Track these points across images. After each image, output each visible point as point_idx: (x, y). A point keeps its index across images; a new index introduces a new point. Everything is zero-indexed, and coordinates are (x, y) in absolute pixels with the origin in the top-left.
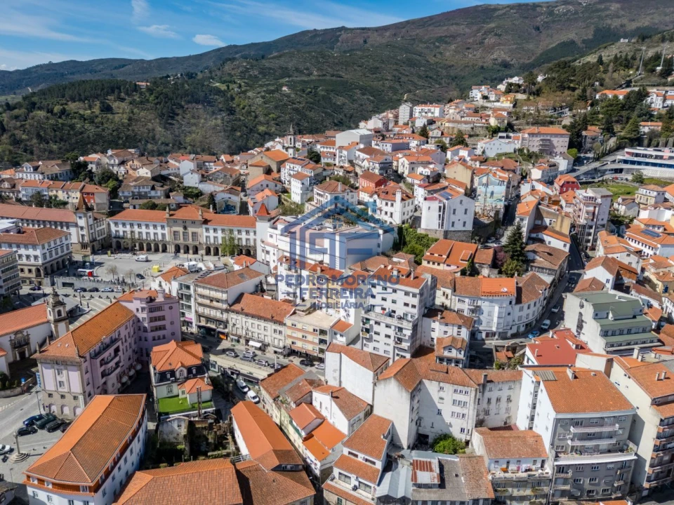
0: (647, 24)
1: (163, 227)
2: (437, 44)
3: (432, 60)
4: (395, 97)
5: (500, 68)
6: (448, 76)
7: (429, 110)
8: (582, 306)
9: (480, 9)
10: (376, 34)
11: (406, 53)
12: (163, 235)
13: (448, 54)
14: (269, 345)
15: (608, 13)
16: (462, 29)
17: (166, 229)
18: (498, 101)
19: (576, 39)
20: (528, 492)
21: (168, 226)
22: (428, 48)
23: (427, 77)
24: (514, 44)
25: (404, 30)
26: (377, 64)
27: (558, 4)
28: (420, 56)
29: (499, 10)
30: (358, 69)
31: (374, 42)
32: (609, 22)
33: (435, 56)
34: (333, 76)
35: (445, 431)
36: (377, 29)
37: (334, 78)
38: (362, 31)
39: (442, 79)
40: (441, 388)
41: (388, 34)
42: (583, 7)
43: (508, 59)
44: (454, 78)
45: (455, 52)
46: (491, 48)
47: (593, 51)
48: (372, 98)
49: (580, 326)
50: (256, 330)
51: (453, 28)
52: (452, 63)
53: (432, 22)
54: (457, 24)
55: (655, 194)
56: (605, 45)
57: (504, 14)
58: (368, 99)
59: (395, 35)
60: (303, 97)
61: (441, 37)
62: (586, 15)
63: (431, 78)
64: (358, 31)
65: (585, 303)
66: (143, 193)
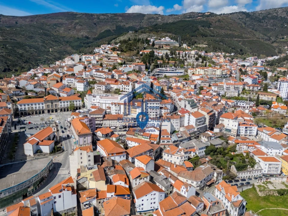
0: (131, 25)
1: (42, 104)
2: (55, 27)
3: (55, 34)
4: (46, 50)
5: (85, 39)
6: (65, 41)
7: (89, 57)
8: (185, 102)
9: (70, 13)
10: (21, 20)
11: (42, 30)
12: (43, 107)
13: (61, 31)
14: (117, 127)
15: (119, 20)
16: (64, 21)
17: (44, 104)
18: (112, 54)
19: (110, 29)
20: (194, 135)
21: (45, 103)
22: (51, 28)
23: (56, 41)
24: (88, 29)
25: (36, 19)
26: (31, 35)
27: (101, 15)
28: (48, 31)
29: (78, 15)
30: (22, 36)
31: (21, 24)
32: (120, 23)
33: (55, 32)
34: (11, 39)
35: (175, 130)
36: (21, 18)
37: (12, 41)
38: (13, 17)
39: (62, 42)
40: (173, 120)
41: (28, 20)
42: (110, 17)
43: (88, 35)
44: (67, 42)
45: (64, 31)
46: (79, 31)
47: (122, 35)
48: (35, 50)
49: (185, 106)
50: (113, 124)
51: (60, 20)
52: (64, 36)
53: (49, 16)
54: (62, 19)
55: (174, 79)
56: (125, 33)
57: (81, 17)
58: (34, 51)
59: (32, 21)
60: (3, 50)
61: (55, 24)
62: (112, 20)
63: (58, 42)
64: (11, 17)
65: (186, 101)
66: (17, 94)
